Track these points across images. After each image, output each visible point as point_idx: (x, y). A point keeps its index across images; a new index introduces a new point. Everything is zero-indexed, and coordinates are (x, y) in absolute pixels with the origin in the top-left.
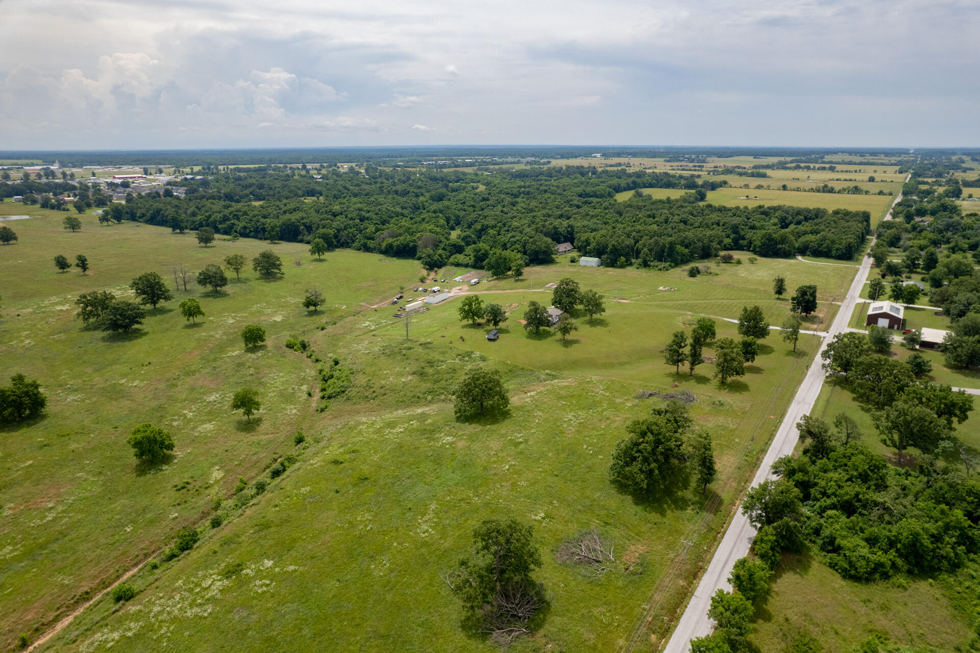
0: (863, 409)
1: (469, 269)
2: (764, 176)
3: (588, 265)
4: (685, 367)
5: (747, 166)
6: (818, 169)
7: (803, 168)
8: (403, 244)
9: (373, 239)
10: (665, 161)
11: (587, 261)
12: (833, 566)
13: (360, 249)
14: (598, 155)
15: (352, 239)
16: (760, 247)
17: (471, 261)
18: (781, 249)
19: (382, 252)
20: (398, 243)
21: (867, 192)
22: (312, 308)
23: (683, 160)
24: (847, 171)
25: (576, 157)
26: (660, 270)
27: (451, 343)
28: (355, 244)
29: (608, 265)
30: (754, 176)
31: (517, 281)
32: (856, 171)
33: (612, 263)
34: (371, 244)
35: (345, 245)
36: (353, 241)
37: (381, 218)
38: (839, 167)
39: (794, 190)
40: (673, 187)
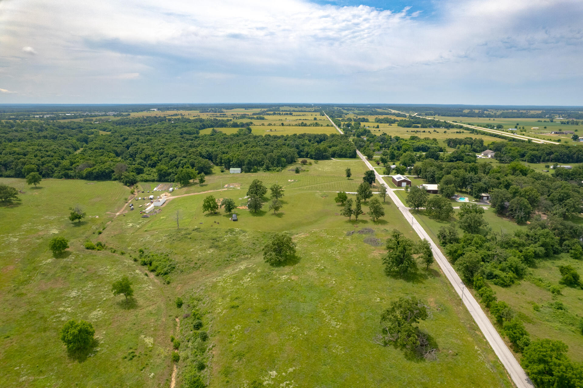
0: (437, 222)
1: (156, 183)
2: (263, 119)
3: (235, 172)
4: (353, 217)
5: (249, 114)
6: (285, 114)
7: (278, 114)
8: (101, 171)
9: (71, 169)
10: (200, 112)
11: (234, 171)
12: (496, 284)
13: (61, 178)
14: (155, 110)
15: (52, 171)
16: (315, 155)
17: (156, 178)
18: (325, 155)
19: (82, 178)
20: (97, 170)
21: (322, 125)
22: (77, 221)
23: (210, 112)
24: (299, 115)
25: (142, 111)
26: (278, 171)
27: (212, 226)
28: (55, 175)
29: (246, 172)
30: (258, 119)
31: (202, 186)
32: (303, 115)
33: (248, 171)
34: (71, 173)
35: (47, 175)
36: (53, 172)
37: (60, 155)
38: (294, 113)
39: (287, 126)
40: (225, 127)
